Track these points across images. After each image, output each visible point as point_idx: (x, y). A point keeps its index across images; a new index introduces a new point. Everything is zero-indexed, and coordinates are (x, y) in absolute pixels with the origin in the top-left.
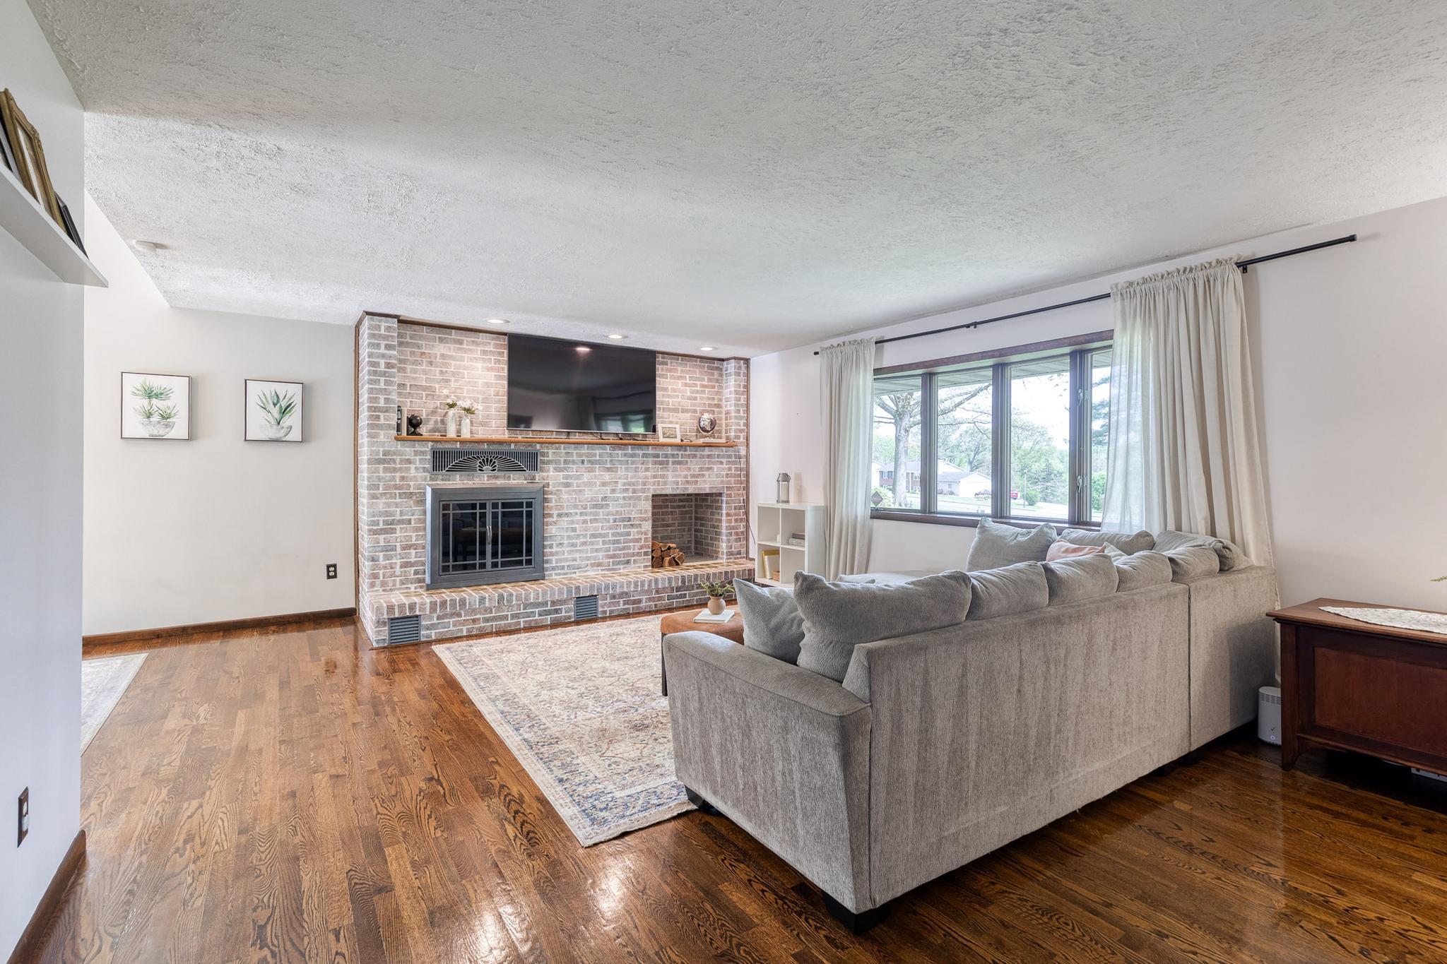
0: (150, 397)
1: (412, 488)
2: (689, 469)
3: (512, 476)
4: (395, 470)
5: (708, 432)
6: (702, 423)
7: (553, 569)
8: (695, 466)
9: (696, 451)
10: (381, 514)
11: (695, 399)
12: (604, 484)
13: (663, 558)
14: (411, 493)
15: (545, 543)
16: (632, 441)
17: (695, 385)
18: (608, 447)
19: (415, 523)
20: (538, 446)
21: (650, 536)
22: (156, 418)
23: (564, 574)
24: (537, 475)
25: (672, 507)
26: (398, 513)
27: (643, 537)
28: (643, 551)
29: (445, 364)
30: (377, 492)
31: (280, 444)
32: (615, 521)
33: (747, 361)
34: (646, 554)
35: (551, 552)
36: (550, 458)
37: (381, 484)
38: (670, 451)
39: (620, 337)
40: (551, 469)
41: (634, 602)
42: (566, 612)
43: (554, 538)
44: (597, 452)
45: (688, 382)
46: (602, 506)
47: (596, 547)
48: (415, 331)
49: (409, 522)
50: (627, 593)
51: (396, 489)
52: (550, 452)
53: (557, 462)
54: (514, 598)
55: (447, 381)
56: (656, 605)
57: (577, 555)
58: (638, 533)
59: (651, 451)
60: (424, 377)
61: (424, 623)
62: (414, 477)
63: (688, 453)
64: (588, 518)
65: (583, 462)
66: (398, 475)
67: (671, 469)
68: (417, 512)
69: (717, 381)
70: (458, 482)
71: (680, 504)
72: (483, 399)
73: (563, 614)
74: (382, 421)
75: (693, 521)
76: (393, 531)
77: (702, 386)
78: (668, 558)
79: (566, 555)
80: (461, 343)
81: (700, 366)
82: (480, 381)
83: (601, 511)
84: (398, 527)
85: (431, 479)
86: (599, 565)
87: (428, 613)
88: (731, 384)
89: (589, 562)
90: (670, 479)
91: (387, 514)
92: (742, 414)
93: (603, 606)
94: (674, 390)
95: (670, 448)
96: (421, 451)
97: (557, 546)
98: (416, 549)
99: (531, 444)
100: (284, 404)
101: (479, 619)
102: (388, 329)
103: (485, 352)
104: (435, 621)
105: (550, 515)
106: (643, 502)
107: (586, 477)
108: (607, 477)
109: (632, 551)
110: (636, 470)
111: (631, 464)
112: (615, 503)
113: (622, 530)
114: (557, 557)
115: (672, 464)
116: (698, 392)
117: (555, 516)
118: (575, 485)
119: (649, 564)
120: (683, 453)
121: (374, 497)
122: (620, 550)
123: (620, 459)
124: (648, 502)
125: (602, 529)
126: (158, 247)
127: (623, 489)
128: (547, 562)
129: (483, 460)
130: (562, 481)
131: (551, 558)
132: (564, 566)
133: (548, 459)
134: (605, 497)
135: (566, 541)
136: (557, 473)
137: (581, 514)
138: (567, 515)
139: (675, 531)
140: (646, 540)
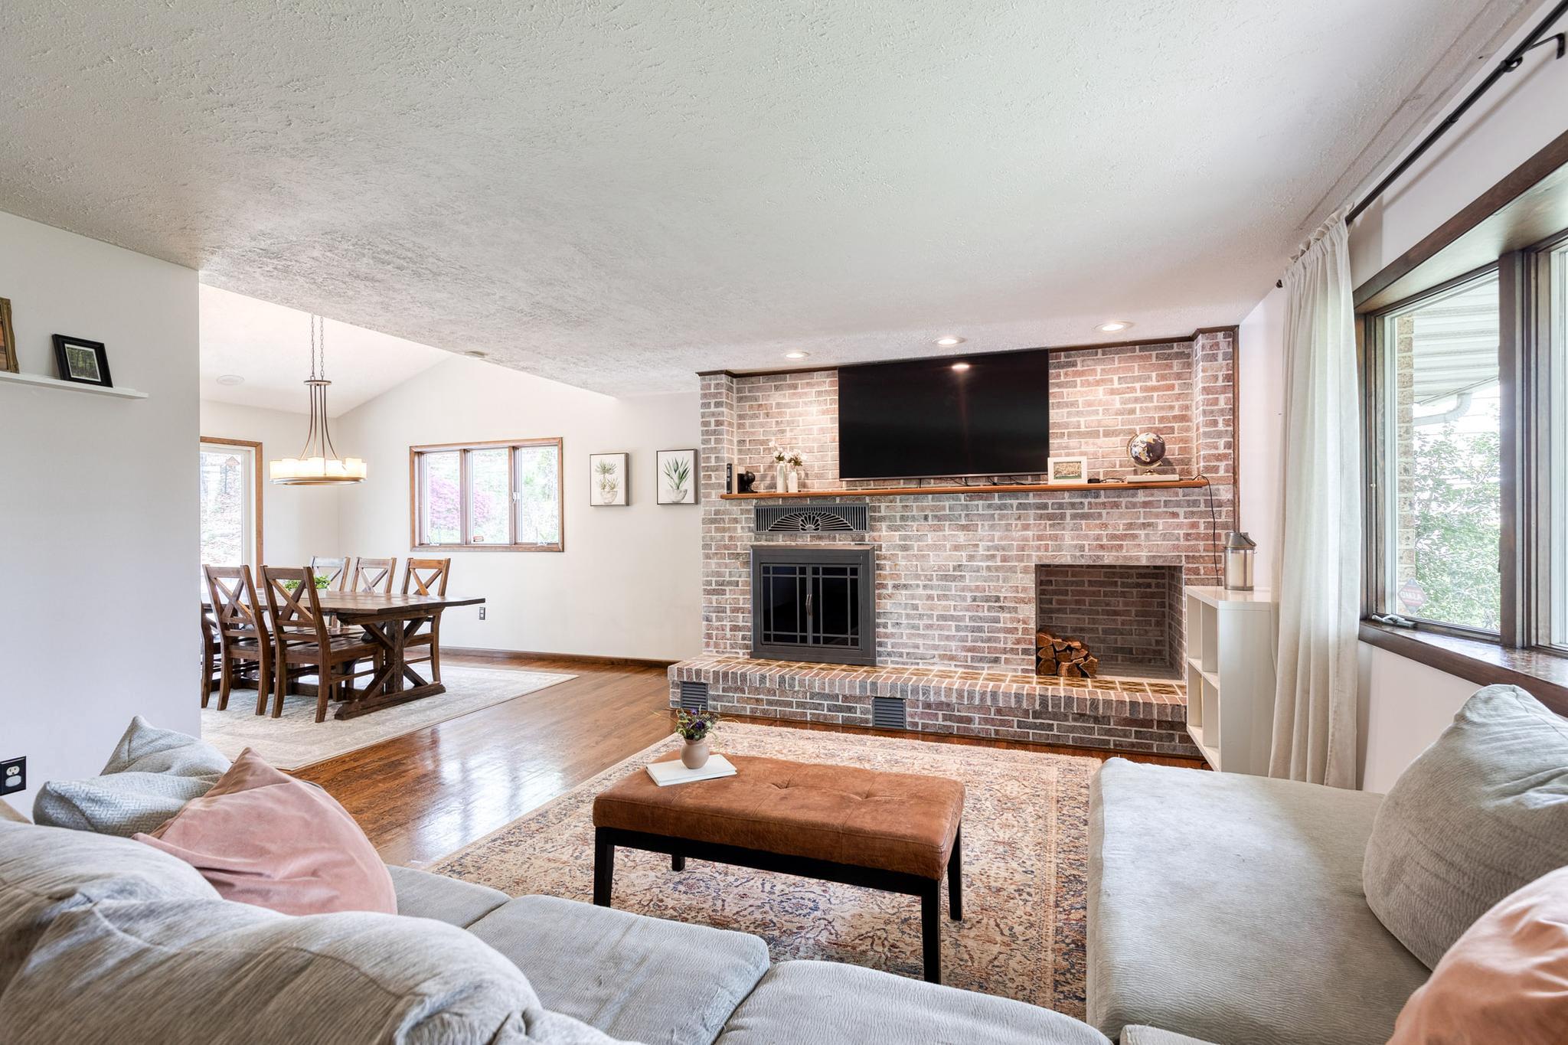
0: (604, 473)
1: (738, 549)
2: (1106, 526)
3: (837, 536)
4: (724, 530)
5: (1147, 464)
6: (1135, 450)
7: (889, 654)
8: (1117, 522)
9: (1119, 496)
10: (713, 574)
11: (1132, 411)
12: (956, 548)
13: (1058, 663)
14: (738, 554)
15: (877, 620)
16: (1015, 486)
17: (1133, 390)
18: (962, 496)
19: (742, 586)
20: (868, 500)
21: (1032, 625)
22: (607, 488)
23: (903, 663)
24: (867, 536)
25: (1124, 585)
26: (727, 574)
27: (1021, 626)
28: (1020, 647)
29: (780, 414)
30: (710, 552)
31: (680, 506)
32: (974, 600)
33: (1232, 331)
35: (885, 634)
36: (883, 513)
37: (713, 544)
38: (1067, 498)
39: (955, 342)
40: (884, 528)
41: (960, 720)
42: (862, 713)
43: (889, 615)
44: (947, 504)
45: (1116, 385)
46: (954, 578)
47: (946, 633)
48: (753, 383)
49: (737, 584)
50: (948, 705)
51: (725, 549)
52: (883, 505)
53: (892, 518)
55: (783, 432)
56: (997, 732)
57: (920, 642)
58: (1012, 620)
59: (1032, 499)
60: (762, 430)
61: (711, 692)
62: (741, 537)
63: (1102, 499)
64: (934, 593)
65: (926, 518)
66: (727, 534)
67: (1069, 527)
68: (744, 574)
69: (1179, 376)
70: (781, 541)
71: (1140, 581)
72: (818, 447)
73: (858, 715)
74: (713, 480)
76: (723, 592)
77: (1144, 389)
78: (1068, 664)
79: (905, 640)
80: (795, 387)
81: (1141, 357)
82: (815, 427)
83: (953, 584)
84: (727, 588)
85: (756, 540)
86: (952, 658)
87: (712, 682)
88: (1201, 375)
89: (936, 653)
90: (1069, 542)
91: (719, 574)
92: (1221, 427)
93: (913, 716)
94: (1089, 404)
95: (1066, 494)
96: (747, 510)
97: (893, 625)
98: (743, 613)
99: (859, 497)
100: (681, 470)
101: (762, 700)
102: (717, 386)
103: (819, 393)
104: (721, 693)
105: (883, 586)
106: (1021, 575)
107: (931, 538)
108: (962, 537)
109: (1002, 645)
110: (1008, 528)
111: (999, 520)
112: (974, 574)
113: (986, 613)
114: (893, 641)
115: (1071, 519)
116: (1136, 400)
117: (890, 587)
118: (916, 548)
119: (1030, 668)
120: (1093, 500)
121: (707, 556)
122: (982, 642)
123: (981, 512)
124: (1028, 576)
125: (954, 609)
126: (481, 354)
127: (987, 556)
128: (880, 644)
129: (806, 518)
130: (898, 542)
131: (886, 640)
132: (902, 653)
133: (879, 514)
134: (959, 566)
135: (904, 621)
136: (892, 533)
137: (925, 587)
138: (905, 586)
139: (1131, 623)
140: (1025, 631)
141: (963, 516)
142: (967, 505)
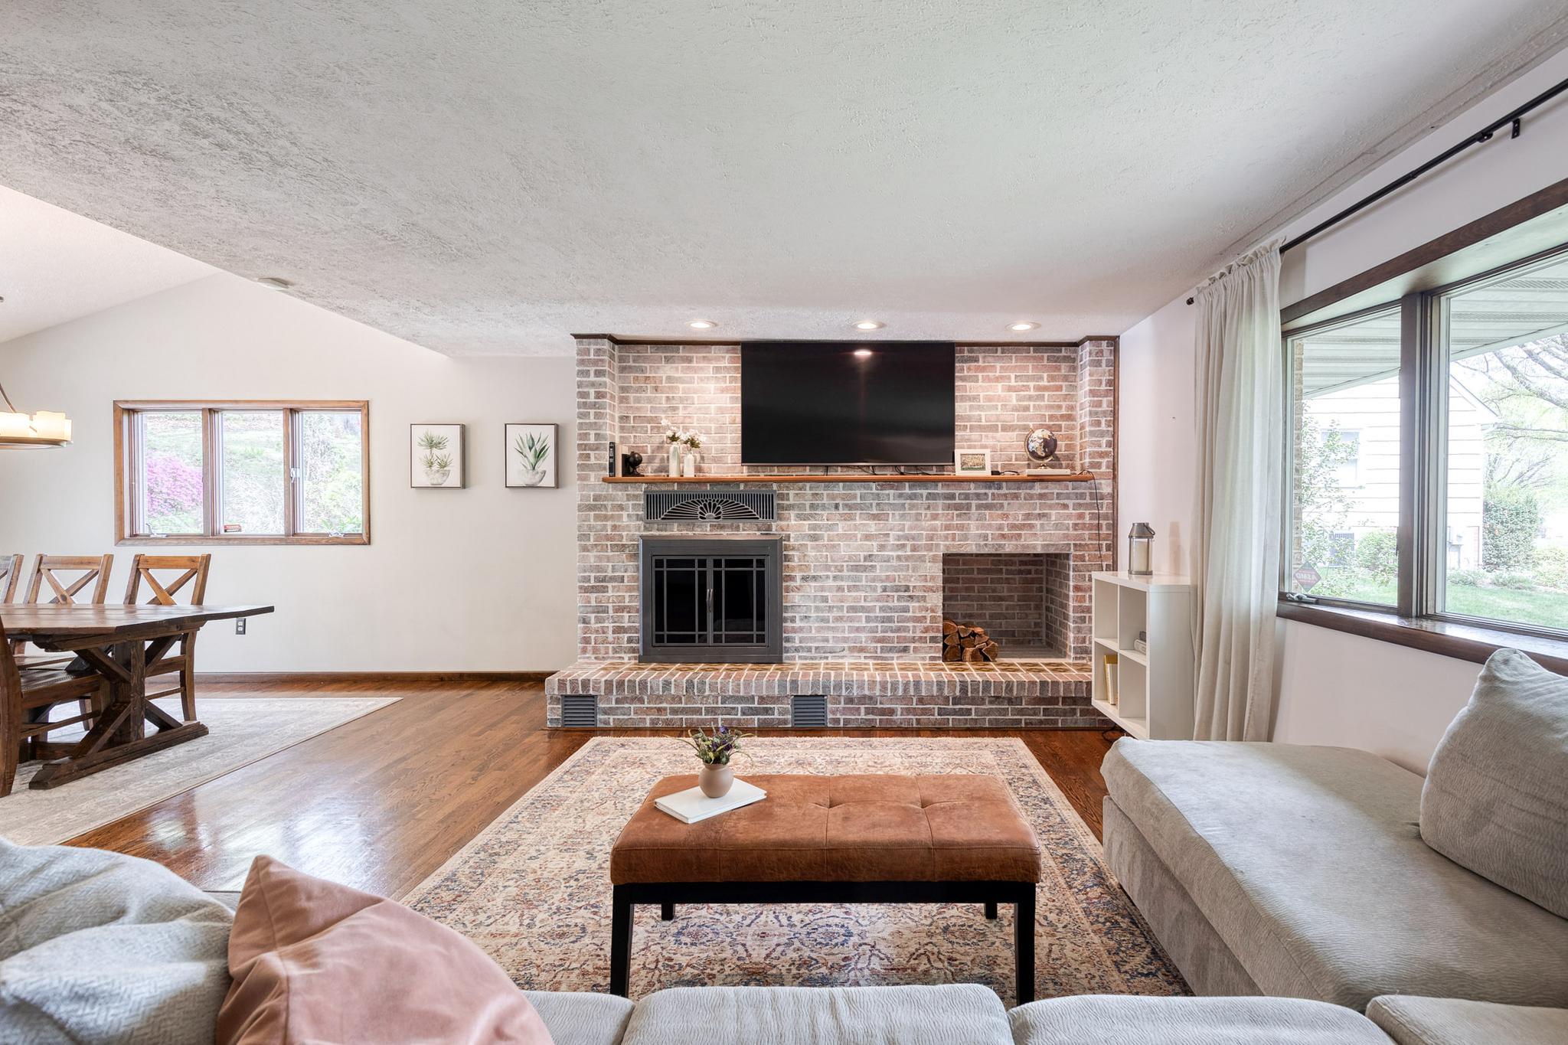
0: (431, 447)
1: (624, 540)
2: (1006, 516)
3: (741, 525)
4: (606, 518)
5: (1042, 458)
6: (1032, 445)
7: (797, 650)
8: (1017, 512)
9: (1019, 488)
10: (592, 569)
11: (1027, 408)
12: (867, 537)
13: (962, 649)
14: (623, 545)
15: (785, 615)
16: (920, 476)
17: (1027, 388)
18: (874, 485)
19: (629, 581)
20: (775, 486)
21: (940, 613)
22: (436, 467)
23: (812, 658)
24: (774, 525)
25: (1009, 572)
26: (610, 568)
27: (929, 615)
28: (928, 635)
29: (671, 389)
30: (588, 543)
31: (537, 490)
32: (885, 590)
33: (1113, 341)
34: (933, 639)
35: (793, 628)
36: (791, 502)
37: (592, 534)
38: (972, 489)
39: (874, 325)
40: (793, 517)
41: (884, 712)
42: (781, 714)
43: (797, 609)
44: (858, 492)
45: (1013, 383)
46: (865, 569)
47: (857, 625)
48: (638, 352)
49: (622, 579)
50: (871, 698)
51: (608, 539)
52: (792, 493)
53: (801, 507)
55: (674, 409)
56: (918, 721)
57: (830, 635)
58: (921, 609)
59: (940, 490)
60: (649, 406)
61: (601, 705)
62: (627, 525)
63: (1004, 491)
64: (844, 584)
65: (837, 507)
66: (610, 523)
67: (974, 517)
68: (630, 569)
69: (1066, 378)
70: (676, 530)
71: (1019, 568)
72: (716, 428)
73: (776, 716)
74: (593, 461)
76: (604, 589)
77: (1038, 388)
78: (971, 649)
79: (814, 634)
80: (689, 360)
81: (1034, 358)
82: (713, 406)
83: (864, 574)
84: (610, 585)
85: (646, 529)
86: (862, 650)
87: (603, 693)
88: (1086, 379)
89: (846, 645)
90: (974, 531)
91: (599, 569)
92: (1103, 427)
93: (836, 713)
94: (989, 399)
95: (972, 485)
96: (634, 495)
97: (801, 620)
98: (629, 612)
99: (764, 483)
100: (538, 447)
101: (665, 709)
102: (598, 352)
103: (717, 369)
104: (614, 705)
105: (791, 578)
106: (929, 564)
107: (841, 528)
108: (873, 527)
109: (911, 634)
111: (910, 509)
112: (884, 564)
113: (896, 603)
114: (801, 635)
115: (977, 510)
116: (1030, 398)
117: (798, 579)
118: (826, 538)
119: (937, 655)
120: (996, 491)
121: (585, 549)
122: (892, 632)
123: (891, 501)
124: (937, 565)
125: (865, 600)
126: (284, 283)
127: (897, 545)
128: (788, 640)
129: (705, 505)
130: (807, 532)
131: (793, 635)
132: (810, 648)
133: (788, 503)
134: (870, 556)
135: (813, 615)
136: (801, 522)
137: (835, 578)
138: (815, 578)
139: (1014, 607)
140: (933, 619)
141: (874, 505)
142: (878, 494)
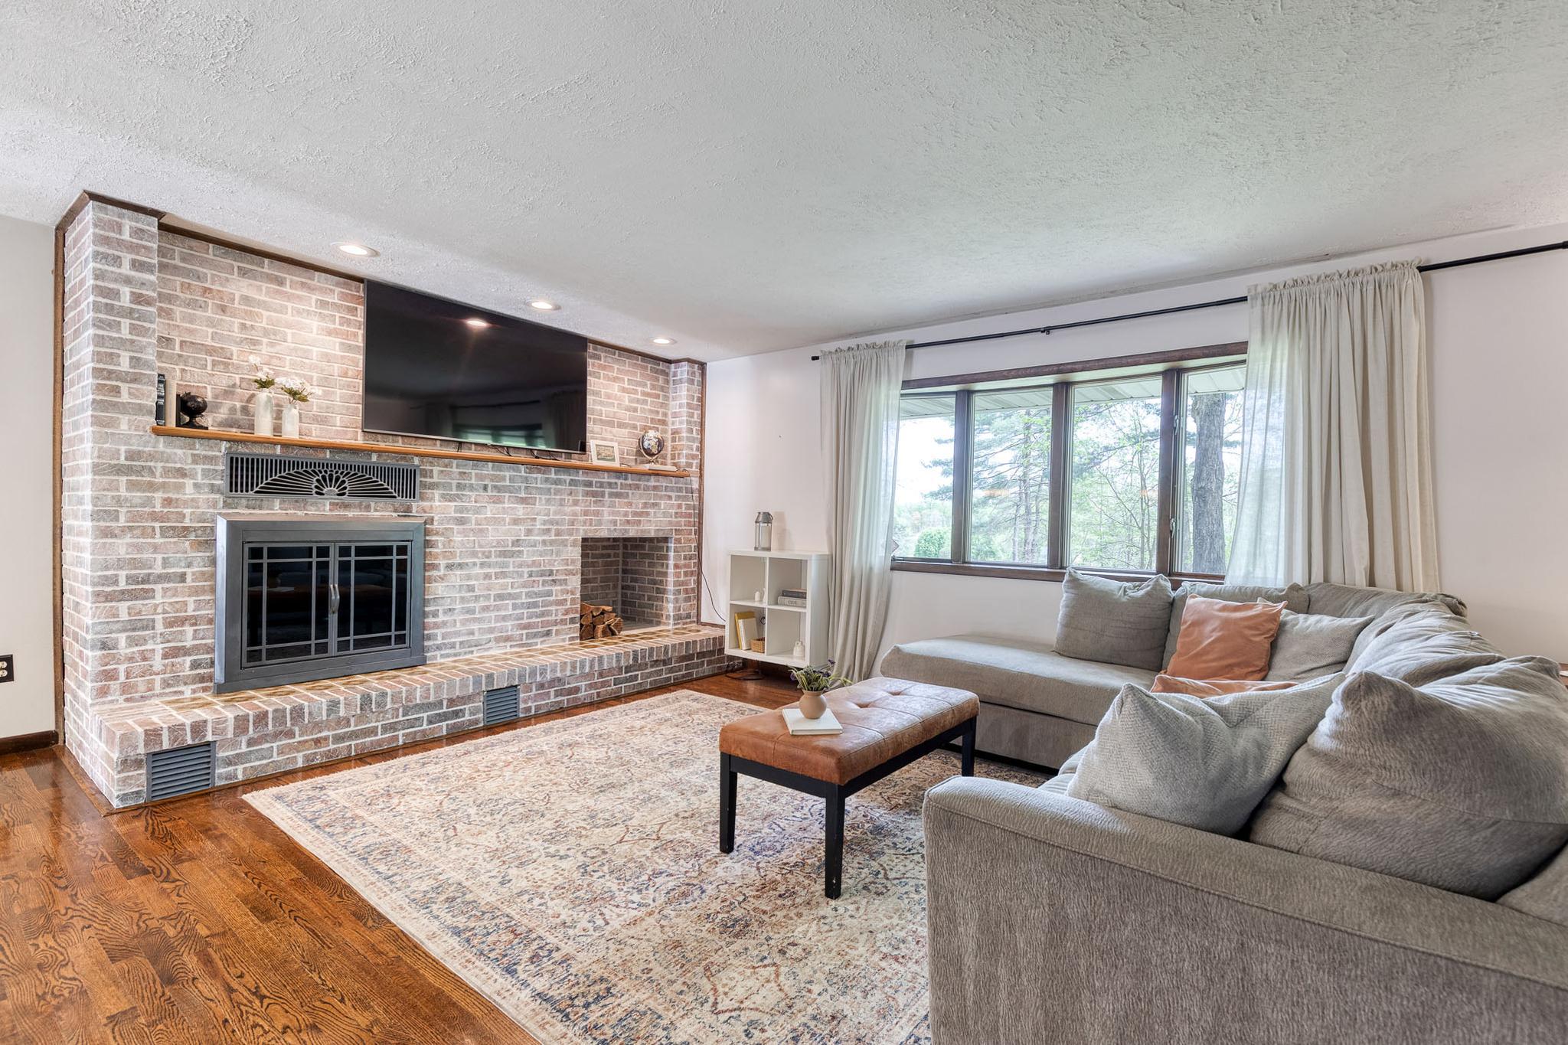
1: (187, 520)
2: (631, 504)
3: (373, 504)
4: (151, 487)
5: (652, 455)
6: (646, 444)
7: (439, 648)
8: (638, 500)
9: (639, 480)
10: (121, 564)
11: (635, 410)
12: (516, 521)
13: (594, 627)
14: (186, 529)
15: (426, 609)
17: (635, 392)
18: (522, 468)
19: (193, 581)
20: (416, 461)
21: (578, 595)
23: (455, 655)
24: (414, 505)
26: (159, 562)
27: (569, 597)
28: (568, 617)
29: (250, 314)
30: (114, 524)
32: (531, 575)
33: (702, 365)
34: (572, 621)
35: (435, 624)
36: (435, 480)
37: (123, 510)
38: (606, 478)
40: (437, 497)
41: (570, 691)
42: (470, 715)
43: (441, 602)
44: (507, 474)
45: (626, 386)
46: (512, 554)
47: (503, 613)
48: (191, 248)
49: (182, 578)
50: (559, 680)
51: (155, 519)
52: (436, 470)
54: (389, 699)
55: (255, 343)
56: (597, 695)
57: (475, 627)
58: (563, 592)
59: (581, 477)
60: (210, 330)
61: (220, 754)
62: (193, 500)
63: (629, 482)
64: (492, 570)
65: (485, 488)
66: (159, 495)
67: (607, 504)
69: (662, 389)
70: (276, 510)
71: (604, 552)
72: (322, 378)
73: (467, 717)
74: (125, 398)
75: (620, 575)
76: (148, 594)
77: (644, 394)
78: (602, 626)
79: (459, 627)
80: (281, 282)
81: (641, 366)
82: (315, 349)
83: (512, 560)
84: (158, 588)
85: (226, 505)
86: (508, 639)
87: (230, 735)
88: (683, 394)
89: (493, 636)
90: (606, 518)
91: (134, 563)
92: (694, 434)
93: (527, 701)
94: (608, 396)
95: (606, 474)
96: (205, 457)
97: (445, 612)
98: (192, 625)
99: (405, 455)
101: (326, 738)
102: (140, 233)
103: (323, 304)
104: (244, 749)
105: (434, 567)
106: (570, 548)
107: (490, 511)
108: (521, 511)
109: (553, 618)
110: (561, 503)
111: (555, 494)
112: (531, 549)
113: (541, 588)
114: (443, 631)
115: (609, 497)
116: (638, 401)
117: (442, 568)
118: (473, 522)
119: (576, 635)
120: (623, 481)
121: (107, 533)
122: (537, 617)
123: (539, 486)
124: (576, 549)
125: (512, 587)
127: (543, 530)
128: (429, 637)
129: (324, 477)
130: (453, 515)
131: (436, 631)
132: (454, 643)
133: (431, 480)
134: (518, 540)
135: (458, 606)
136: (446, 503)
137: (482, 565)
138: (461, 566)
139: (596, 588)
140: (573, 601)
141: (523, 488)
142: (526, 477)
